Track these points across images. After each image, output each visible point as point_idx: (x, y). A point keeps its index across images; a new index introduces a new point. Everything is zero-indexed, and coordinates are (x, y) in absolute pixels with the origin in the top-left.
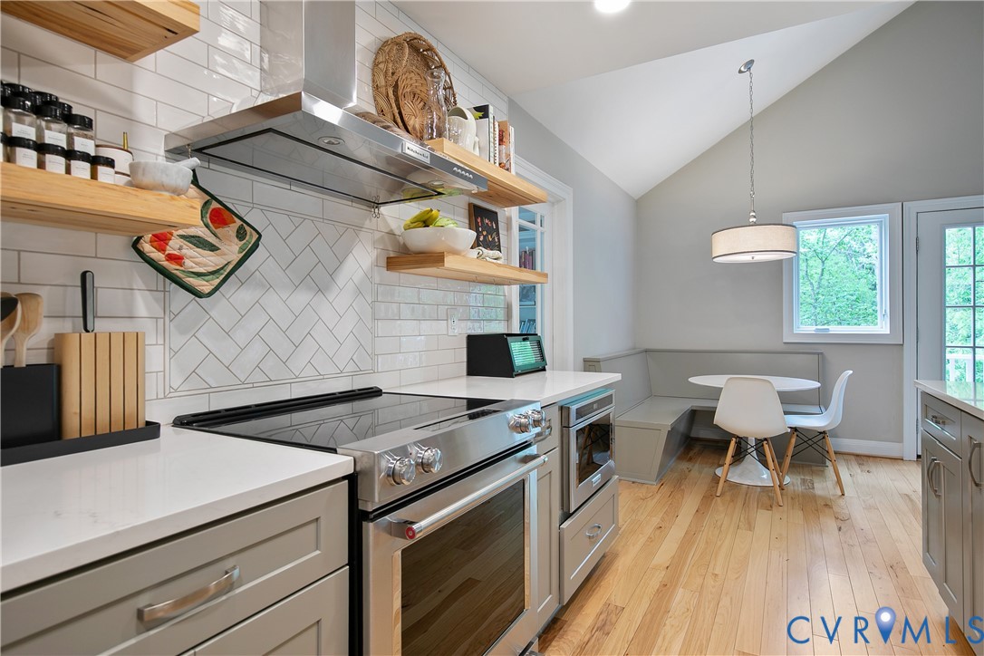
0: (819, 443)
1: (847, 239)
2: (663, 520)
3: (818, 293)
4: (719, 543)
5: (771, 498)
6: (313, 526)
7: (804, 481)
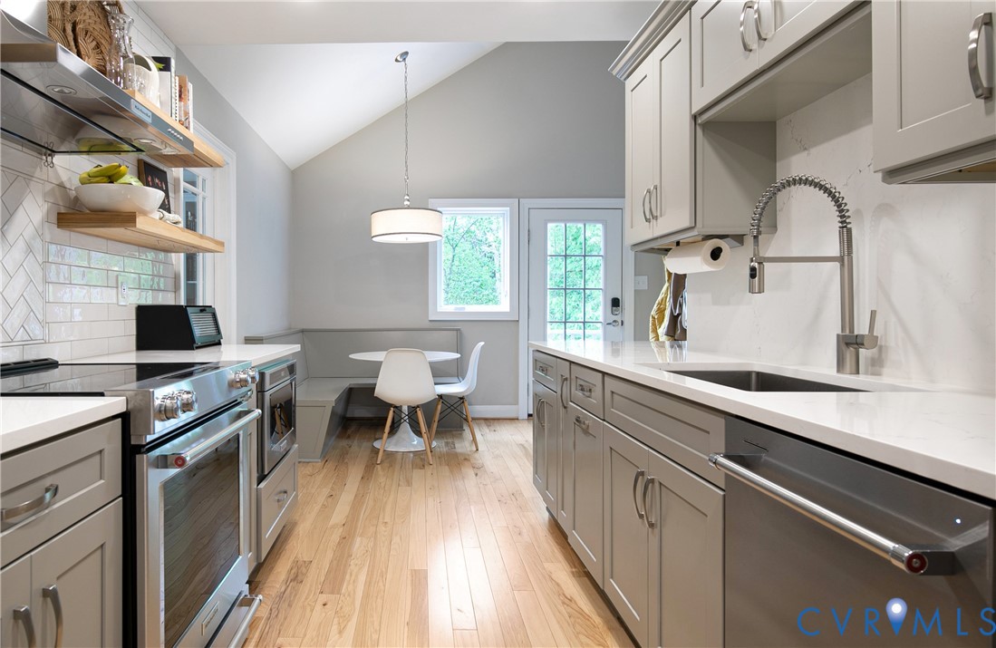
0: (459, 408)
1: (473, 228)
2: (332, 489)
3: (450, 279)
4: (385, 499)
5: (422, 460)
6: (98, 457)
7: (447, 444)
